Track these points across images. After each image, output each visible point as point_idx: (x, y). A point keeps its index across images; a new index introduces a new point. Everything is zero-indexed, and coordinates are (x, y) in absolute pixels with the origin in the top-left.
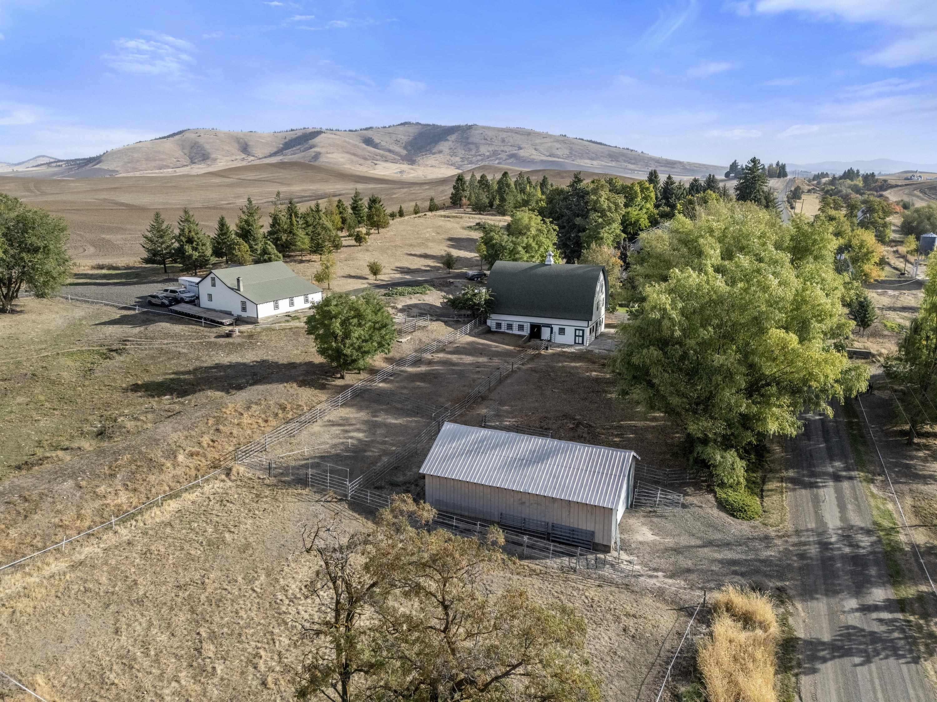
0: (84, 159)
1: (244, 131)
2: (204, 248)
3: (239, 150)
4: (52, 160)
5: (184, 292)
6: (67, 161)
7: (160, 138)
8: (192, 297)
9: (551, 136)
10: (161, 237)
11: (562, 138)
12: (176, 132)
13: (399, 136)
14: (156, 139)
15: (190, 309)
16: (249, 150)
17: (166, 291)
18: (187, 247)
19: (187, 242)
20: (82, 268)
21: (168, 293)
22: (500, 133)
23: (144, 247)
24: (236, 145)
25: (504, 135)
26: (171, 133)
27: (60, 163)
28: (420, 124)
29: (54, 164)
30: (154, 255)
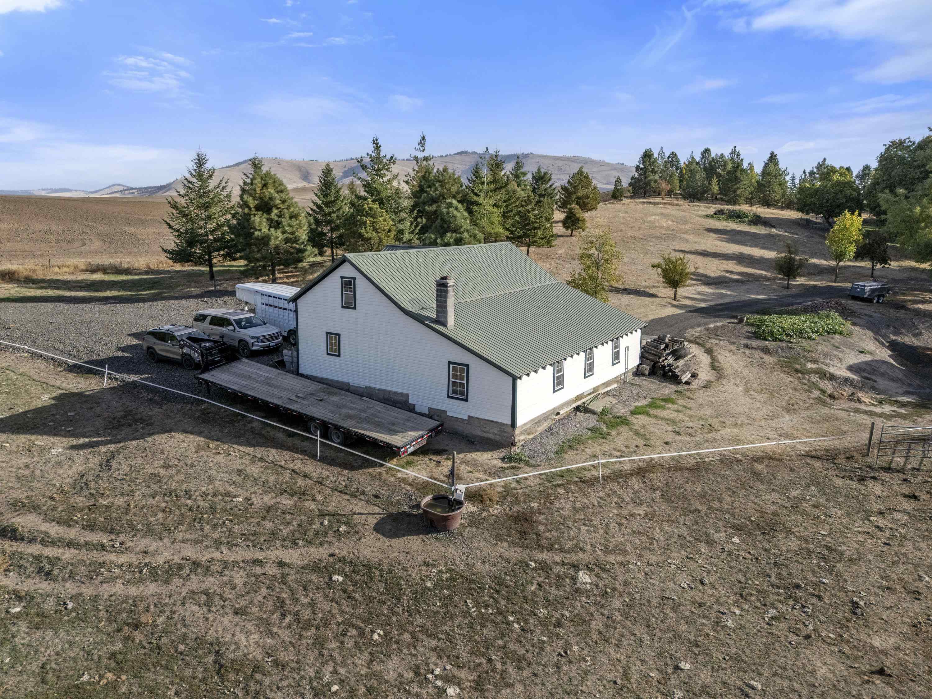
0: (155, 187)
1: (306, 159)
2: (294, 222)
3: (300, 178)
4: (125, 188)
5: (250, 324)
6: (139, 188)
7: (227, 167)
8: (272, 337)
9: (609, 164)
10: (206, 206)
11: (621, 167)
12: (241, 161)
13: (456, 165)
14: (223, 168)
15: (268, 382)
16: (310, 178)
17: (201, 318)
18: (257, 219)
19: (257, 208)
20: (56, 270)
21: (206, 324)
22: (557, 162)
23: (170, 226)
24: (298, 173)
25: (561, 163)
26: (237, 162)
27: (133, 191)
28: (476, 153)
29: (127, 192)
30: (191, 243)
